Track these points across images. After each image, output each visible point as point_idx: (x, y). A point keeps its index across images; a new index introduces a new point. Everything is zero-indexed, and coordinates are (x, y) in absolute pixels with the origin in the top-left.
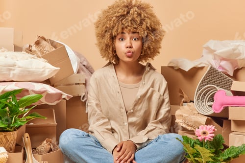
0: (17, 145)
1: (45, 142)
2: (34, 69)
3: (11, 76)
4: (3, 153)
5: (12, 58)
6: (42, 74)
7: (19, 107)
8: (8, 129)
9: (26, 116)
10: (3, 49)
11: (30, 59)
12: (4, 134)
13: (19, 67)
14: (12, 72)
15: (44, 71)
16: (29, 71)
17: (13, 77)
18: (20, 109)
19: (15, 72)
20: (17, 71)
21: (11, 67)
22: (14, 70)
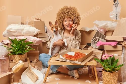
0: (25, 60)
1: (35, 60)
2: (30, 31)
3: (23, 33)
4: (22, 63)
5: (23, 27)
6: (34, 33)
7: (25, 45)
8: (22, 53)
9: (28, 49)
10: (19, 24)
11: (29, 27)
12: (21, 55)
13: (25, 30)
14: (23, 32)
15: (35, 31)
16: (29, 31)
17: (23, 34)
18: (26, 46)
19: (24, 32)
20: (25, 31)
21: (22, 30)
22: (23, 31)
